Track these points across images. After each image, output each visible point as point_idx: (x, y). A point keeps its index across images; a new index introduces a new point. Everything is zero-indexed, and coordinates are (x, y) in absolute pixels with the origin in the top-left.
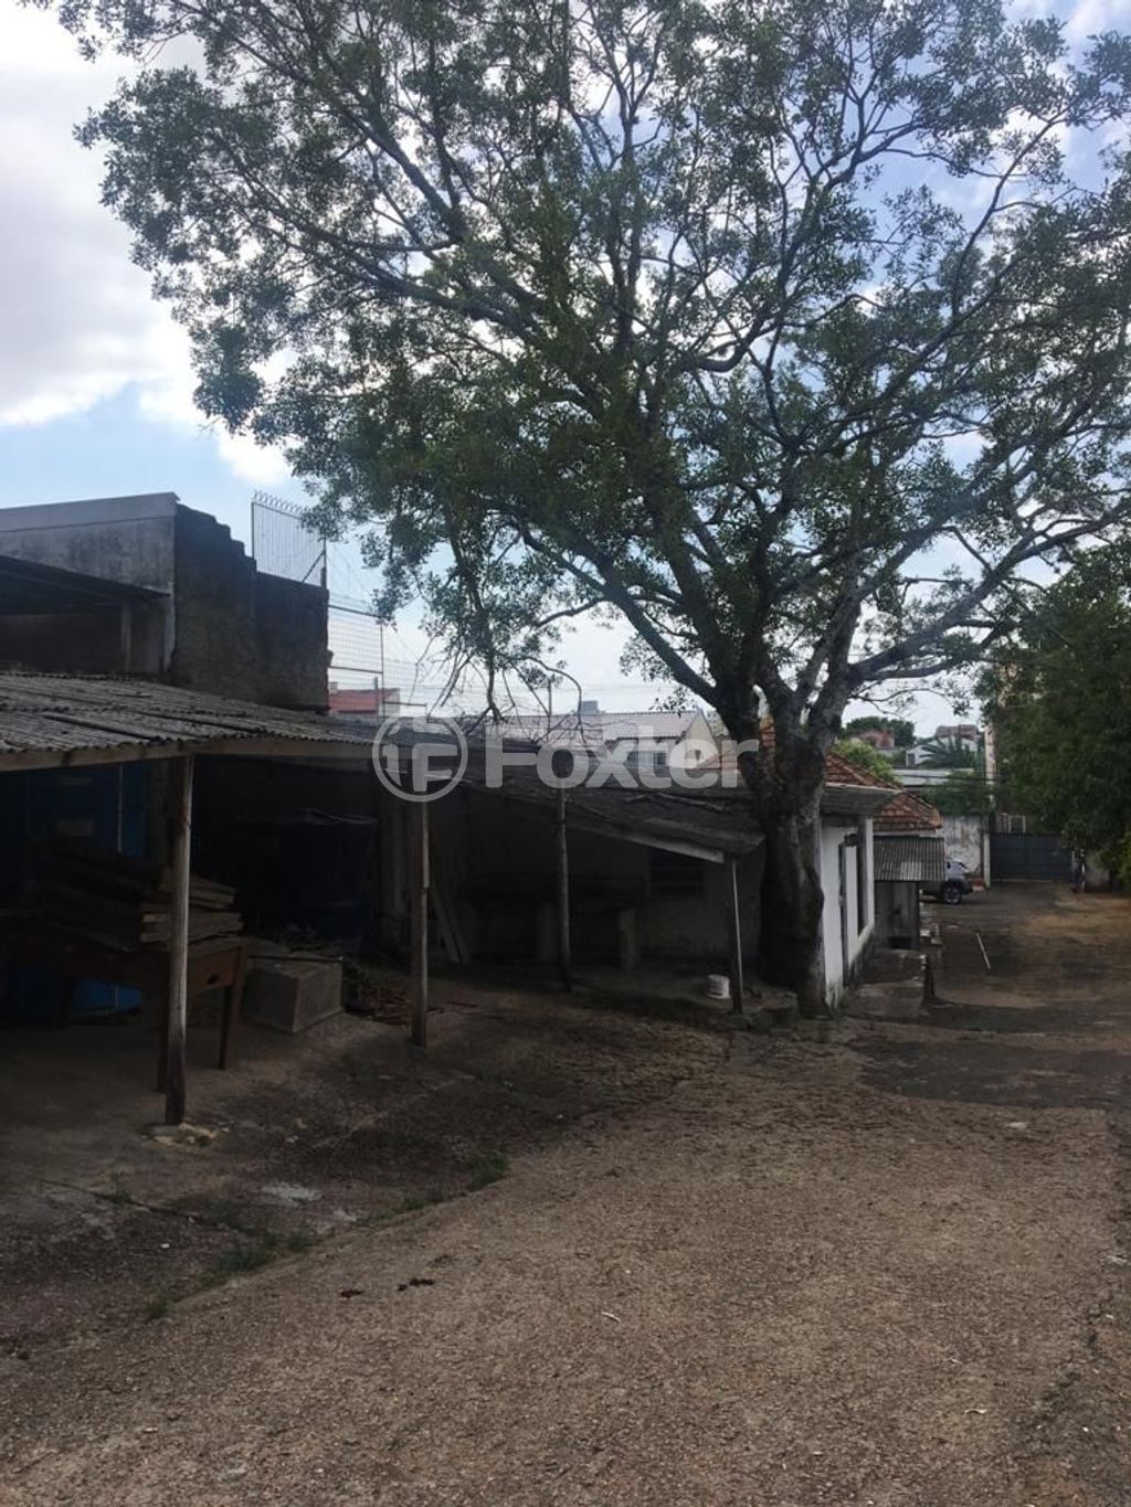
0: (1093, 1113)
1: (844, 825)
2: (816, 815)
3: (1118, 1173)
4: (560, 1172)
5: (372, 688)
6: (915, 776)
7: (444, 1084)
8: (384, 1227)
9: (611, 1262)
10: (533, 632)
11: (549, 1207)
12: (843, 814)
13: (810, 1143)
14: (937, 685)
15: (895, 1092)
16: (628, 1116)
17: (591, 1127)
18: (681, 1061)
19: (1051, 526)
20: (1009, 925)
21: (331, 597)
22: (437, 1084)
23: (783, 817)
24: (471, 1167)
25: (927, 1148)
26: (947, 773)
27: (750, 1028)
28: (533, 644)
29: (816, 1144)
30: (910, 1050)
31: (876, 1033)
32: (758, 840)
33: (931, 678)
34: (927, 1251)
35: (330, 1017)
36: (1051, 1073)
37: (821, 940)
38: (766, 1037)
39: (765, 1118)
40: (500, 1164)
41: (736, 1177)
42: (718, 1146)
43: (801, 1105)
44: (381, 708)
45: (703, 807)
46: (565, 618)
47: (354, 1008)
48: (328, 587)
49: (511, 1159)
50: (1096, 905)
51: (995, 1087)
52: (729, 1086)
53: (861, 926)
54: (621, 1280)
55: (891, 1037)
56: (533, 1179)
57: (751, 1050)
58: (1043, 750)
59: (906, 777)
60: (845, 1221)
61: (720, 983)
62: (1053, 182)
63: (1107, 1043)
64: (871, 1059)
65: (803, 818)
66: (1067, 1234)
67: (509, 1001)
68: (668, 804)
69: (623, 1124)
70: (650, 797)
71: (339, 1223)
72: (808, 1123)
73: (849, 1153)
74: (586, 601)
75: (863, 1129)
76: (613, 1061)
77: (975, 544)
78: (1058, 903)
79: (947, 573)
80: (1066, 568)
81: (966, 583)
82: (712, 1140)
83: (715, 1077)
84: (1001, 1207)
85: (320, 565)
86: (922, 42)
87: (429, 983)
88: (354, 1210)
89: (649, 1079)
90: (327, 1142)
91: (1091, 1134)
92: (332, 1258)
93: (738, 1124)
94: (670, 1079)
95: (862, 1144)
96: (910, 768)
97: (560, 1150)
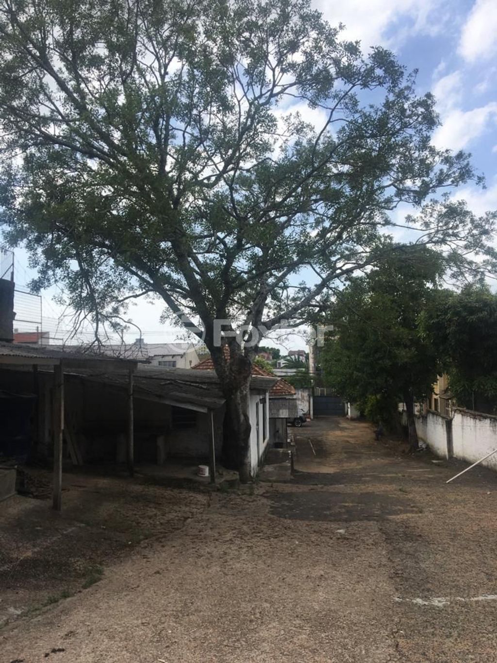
0: (371, 523)
1: (259, 394)
2: (248, 390)
3: (388, 553)
4: (131, 574)
5: (36, 331)
6: (282, 372)
7: (70, 530)
8: (36, 616)
9: (160, 627)
10: (116, 305)
11: (126, 596)
12: (258, 389)
13: (251, 547)
14: (299, 332)
15: (286, 518)
16: (163, 540)
17: (146, 547)
18: (187, 509)
19: (344, 265)
20: (322, 435)
21: (16, 286)
22: (66, 530)
23: (234, 391)
24: (84, 575)
25: (304, 545)
26: (294, 370)
27: (218, 490)
28: (116, 310)
29: (254, 548)
30: (289, 496)
31: (274, 489)
32: (223, 402)
33: (296, 329)
34: (314, 603)
35: (10, 497)
36: (351, 504)
37: (249, 447)
38: (226, 494)
39: (229, 536)
40: (100, 572)
41: (219, 569)
42: (208, 553)
43: (245, 528)
44: (40, 340)
45: (196, 386)
46: (132, 299)
47: (22, 491)
48: (15, 281)
49: (105, 568)
50: (355, 426)
51: (328, 513)
52: (211, 520)
53: (264, 439)
54: (167, 637)
55: (280, 490)
56: (117, 579)
57: (219, 500)
58: (336, 361)
59: (278, 372)
60: (273, 590)
61: (205, 469)
62: (354, 113)
63: (370, 488)
64: (273, 502)
65: (243, 391)
66: (374, 587)
67: (103, 482)
68: (181, 385)
69: (161, 544)
70: (173, 382)
71: (12, 615)
72: (249, 537)
73: (270, 552)
74: (144, 291)
75: (274, 538)
76: (155, 511)
77: (318, 270)
78: (340, 425)
79: (300, 284)
80: (348, 283)
81: (308, 289)
82: (205, 550)
83: (204, 516)
84: (342, 575)
85: (11, 270)
86: (299, 46)
87: (63, 476)
88: (20, 607)
89: (173, 519)
90: (5, 567)
91: (373, 534)
92: (6, 639)
93: (217, 540)
94: (182, 519)
95: (275, 546)
96: (278, 368)
97: (130, 561)
